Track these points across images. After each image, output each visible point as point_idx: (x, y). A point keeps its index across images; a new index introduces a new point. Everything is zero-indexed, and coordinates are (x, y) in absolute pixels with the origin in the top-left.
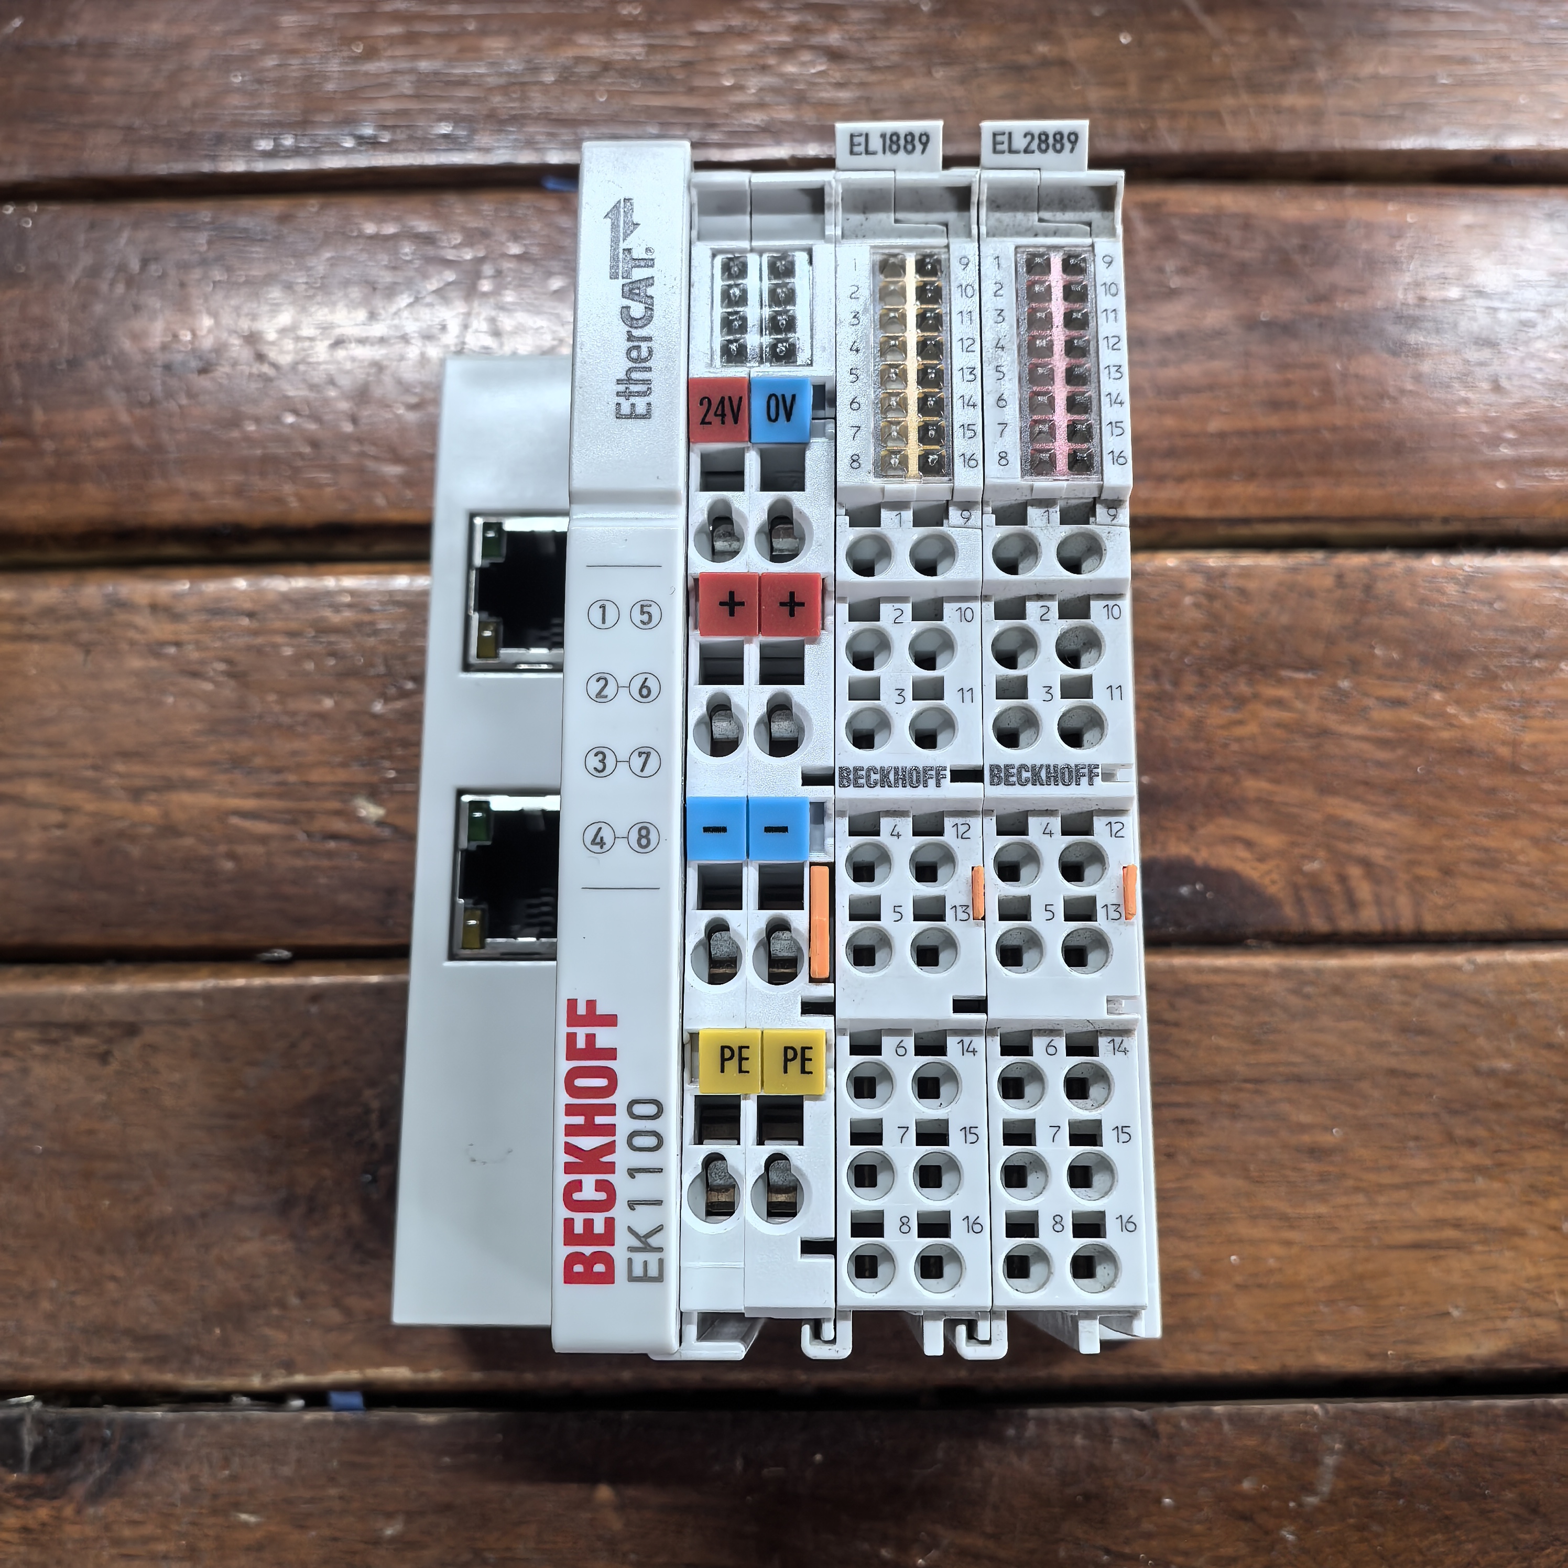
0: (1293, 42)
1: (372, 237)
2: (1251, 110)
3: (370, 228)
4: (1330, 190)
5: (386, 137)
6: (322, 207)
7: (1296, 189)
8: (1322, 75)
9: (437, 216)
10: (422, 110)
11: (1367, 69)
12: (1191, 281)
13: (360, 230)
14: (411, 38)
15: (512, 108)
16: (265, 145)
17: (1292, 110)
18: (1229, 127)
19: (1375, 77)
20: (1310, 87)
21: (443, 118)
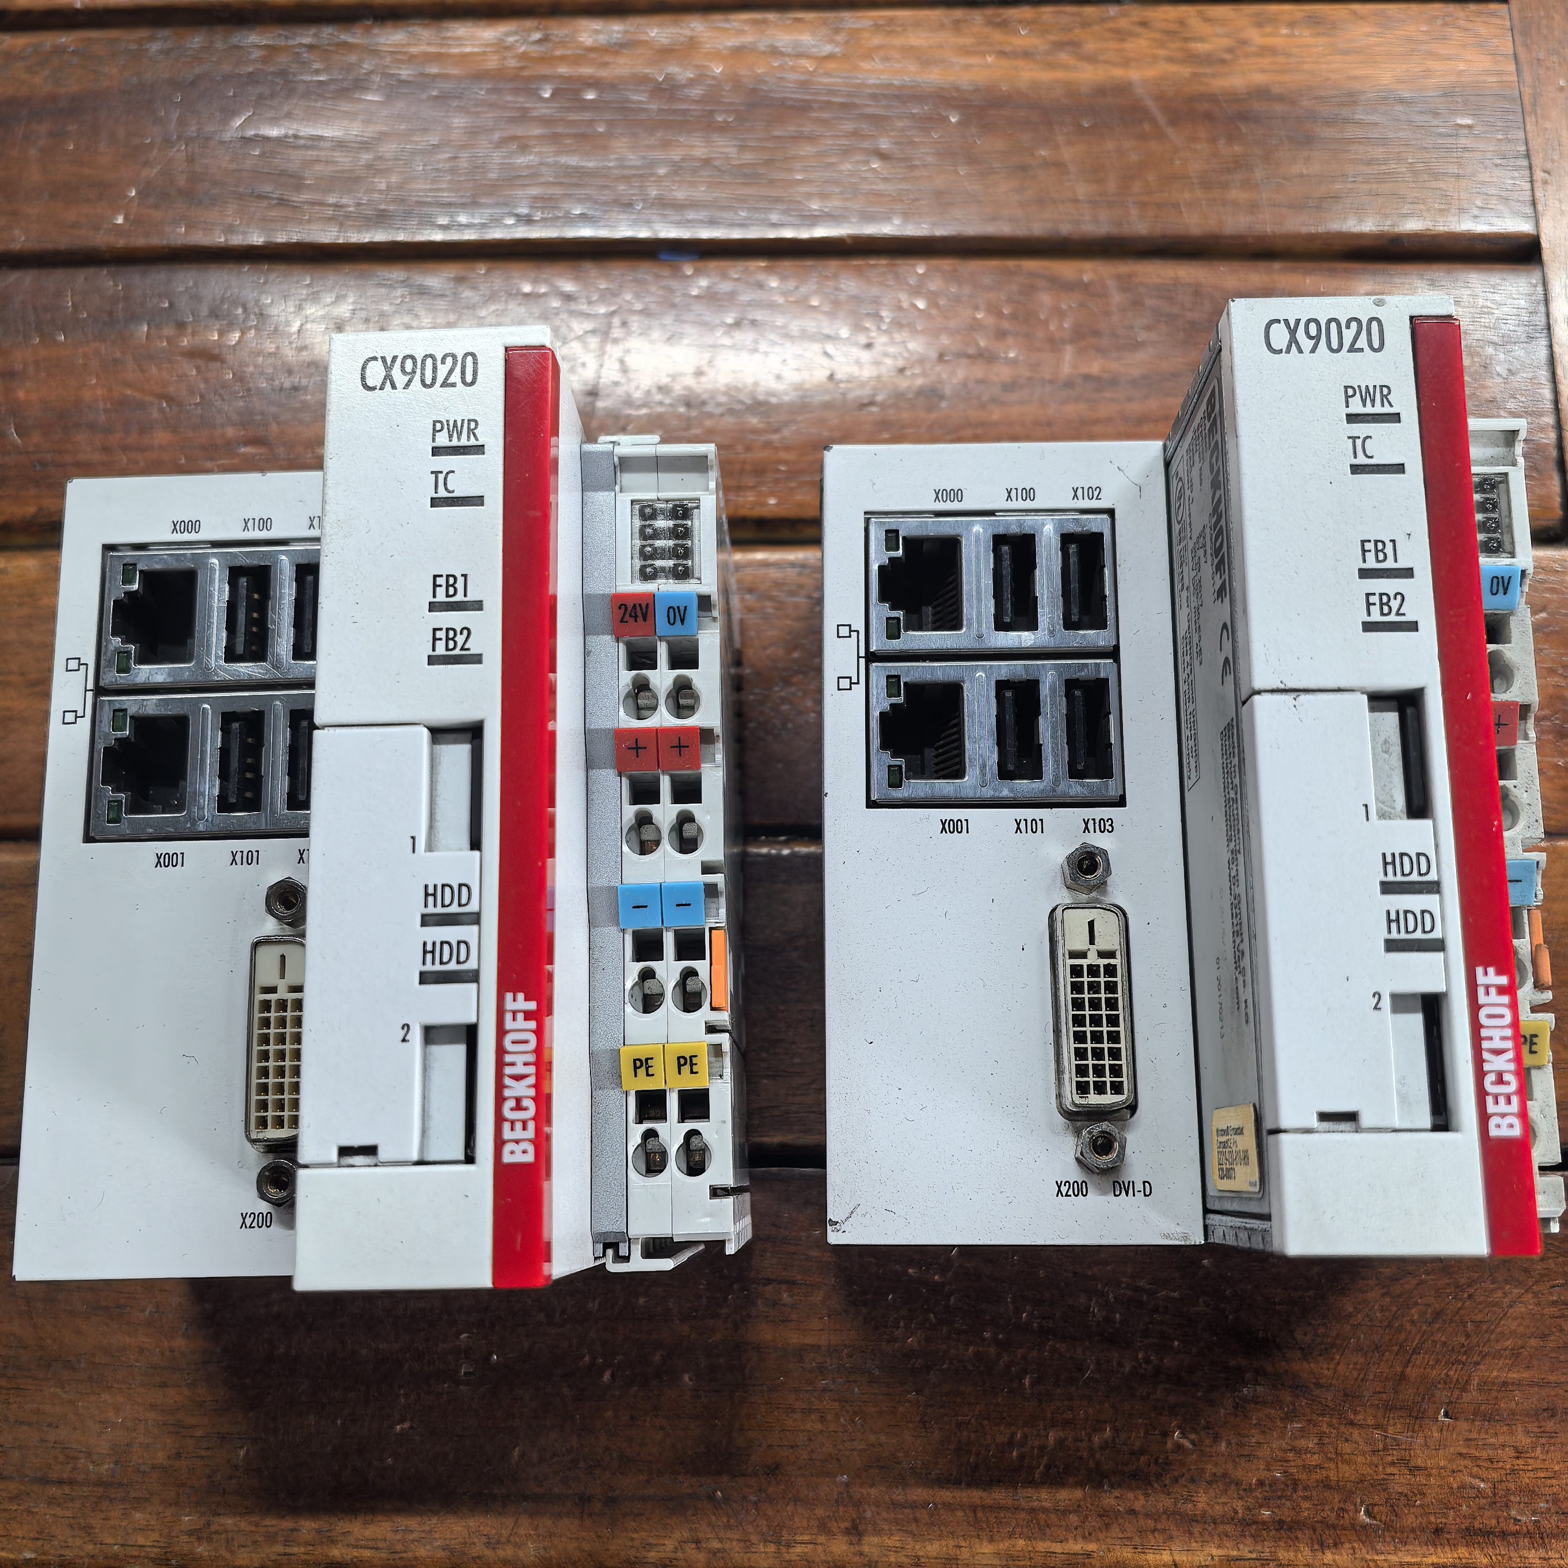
0: (1237, 148)
1: (527, 295)
2: (1204, 203)
3: (527, 288)
4: (1262, 265)
5: (538, 216)
6: (488, 270)
7: (1236, 265)
8: (1259, 174)
9: (577, 279)
10: (565, 195)
11: (1295, 169)
12: (1153, 336)
13: (518, 290)
14: (554, 138)
15: (633, 195)
16: (443, 220)
17: (1235, 203)
18: (1185, 215)
19: (1301, 176)
20: (1247, 184)
21: (580, 201)
